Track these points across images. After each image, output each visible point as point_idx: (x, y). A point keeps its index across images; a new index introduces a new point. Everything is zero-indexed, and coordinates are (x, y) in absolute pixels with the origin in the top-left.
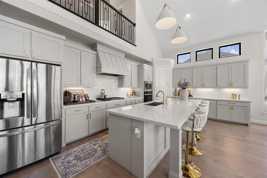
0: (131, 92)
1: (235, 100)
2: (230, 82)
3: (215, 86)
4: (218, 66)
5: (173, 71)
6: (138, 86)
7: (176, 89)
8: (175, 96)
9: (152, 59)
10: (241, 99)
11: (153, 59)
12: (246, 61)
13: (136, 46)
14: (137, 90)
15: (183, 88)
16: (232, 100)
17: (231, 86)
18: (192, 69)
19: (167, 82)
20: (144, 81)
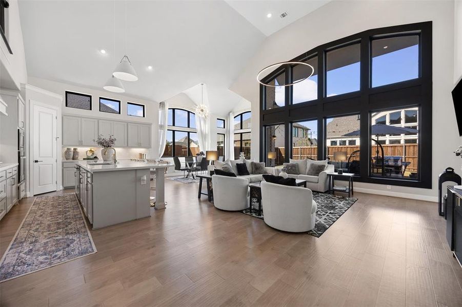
2: (139, 142)
3: (126, 145)
4: (129, 124)
5: (63, 118)
7: (68, 149)
8: (68, 159)
9: (23, 85)
11: (27, 87)
12: (150, 125)
15: (109, 146)
17: (139, 146)
18: (98, 121)
19: (55, 136)
20: (19, 130)
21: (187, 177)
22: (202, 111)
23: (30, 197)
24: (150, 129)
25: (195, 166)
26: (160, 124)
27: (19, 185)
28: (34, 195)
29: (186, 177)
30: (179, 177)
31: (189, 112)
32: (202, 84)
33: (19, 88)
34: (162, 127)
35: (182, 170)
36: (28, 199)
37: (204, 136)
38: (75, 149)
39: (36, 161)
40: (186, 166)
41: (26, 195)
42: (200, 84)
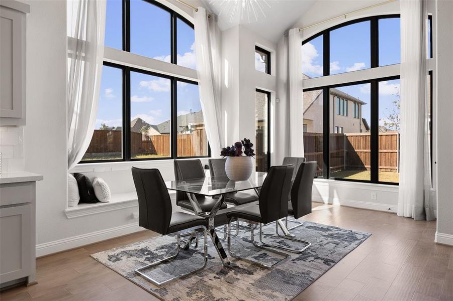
12: (19, 11)
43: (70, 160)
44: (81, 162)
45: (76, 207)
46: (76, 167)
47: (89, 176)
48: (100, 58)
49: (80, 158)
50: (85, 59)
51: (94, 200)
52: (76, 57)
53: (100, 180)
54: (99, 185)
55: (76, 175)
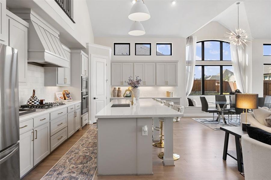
0: (62, 93)
1: (169, 97)
2: (166, 80)
3: (154, 84)
4: (157, 63)
5: (111, 64)
6: (71, 83)
7: (115, 88)
8: (114, 96)
9: (87, 44)
10: (173, 96)
11: (89, 45)
12: (176, 62)
13: (74, 22)
14: (70, 90)
15: (135, 87)
16: (168, 98)
17: (166, 84)
18: (134, 64)
19: (106, 79)
20: (82, 76)
21: (217, 121)
22: (238, 37)
23: (91, 124)
24: (176, 67)
25: (228, 107)
26: (187, 59)
27: (82, 116)
28: (94, 123)
29: (215, 119)
30: (208, 119)
31: (221, 42)
32: (238, 3)
33: (85, 47)
34: (189, 63)
35: (210, 112)
36: (90, 126)
37: (243, 69)
38: (119, 88)
39: (95, 98)
40: (217, 107)
41: (89, 122)
42: (235, 4)
43: (187, 94)
44: (189, 95)
45: (188, 106)
46: (188, 96)
47: (191, 99)
48: (195, 64)
49: (189, 94)
50: (190, 65)
51: (192, 105)
52: (188, 65)
53: (194, 100)
54: (194, 101)
55: (188, 98)
